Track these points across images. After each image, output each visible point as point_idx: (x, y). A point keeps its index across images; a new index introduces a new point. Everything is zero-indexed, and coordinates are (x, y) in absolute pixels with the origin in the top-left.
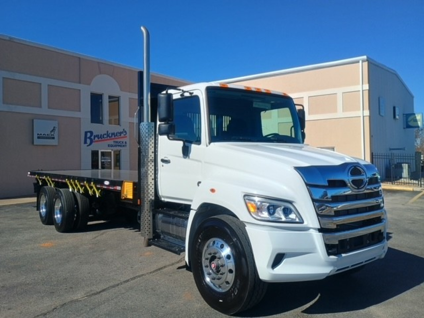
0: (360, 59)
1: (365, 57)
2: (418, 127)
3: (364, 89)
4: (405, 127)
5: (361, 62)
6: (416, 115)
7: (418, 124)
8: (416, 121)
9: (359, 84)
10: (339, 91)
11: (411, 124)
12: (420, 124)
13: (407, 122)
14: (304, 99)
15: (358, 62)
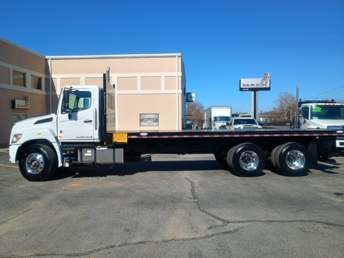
0: (177, 55)
1: (180, 54)
2: (192, 101)
3: (179, 75)
4: (186, 101)
5: (177, 57)
6: (192, 94)
7: (192, 100)
8: (191, 97)
9: (176, 72)
10: (163, 75)
11: (189, 99)
12: (194, 99)
13: (187, 98)
14: (138, 78)
15: (175, 57)
